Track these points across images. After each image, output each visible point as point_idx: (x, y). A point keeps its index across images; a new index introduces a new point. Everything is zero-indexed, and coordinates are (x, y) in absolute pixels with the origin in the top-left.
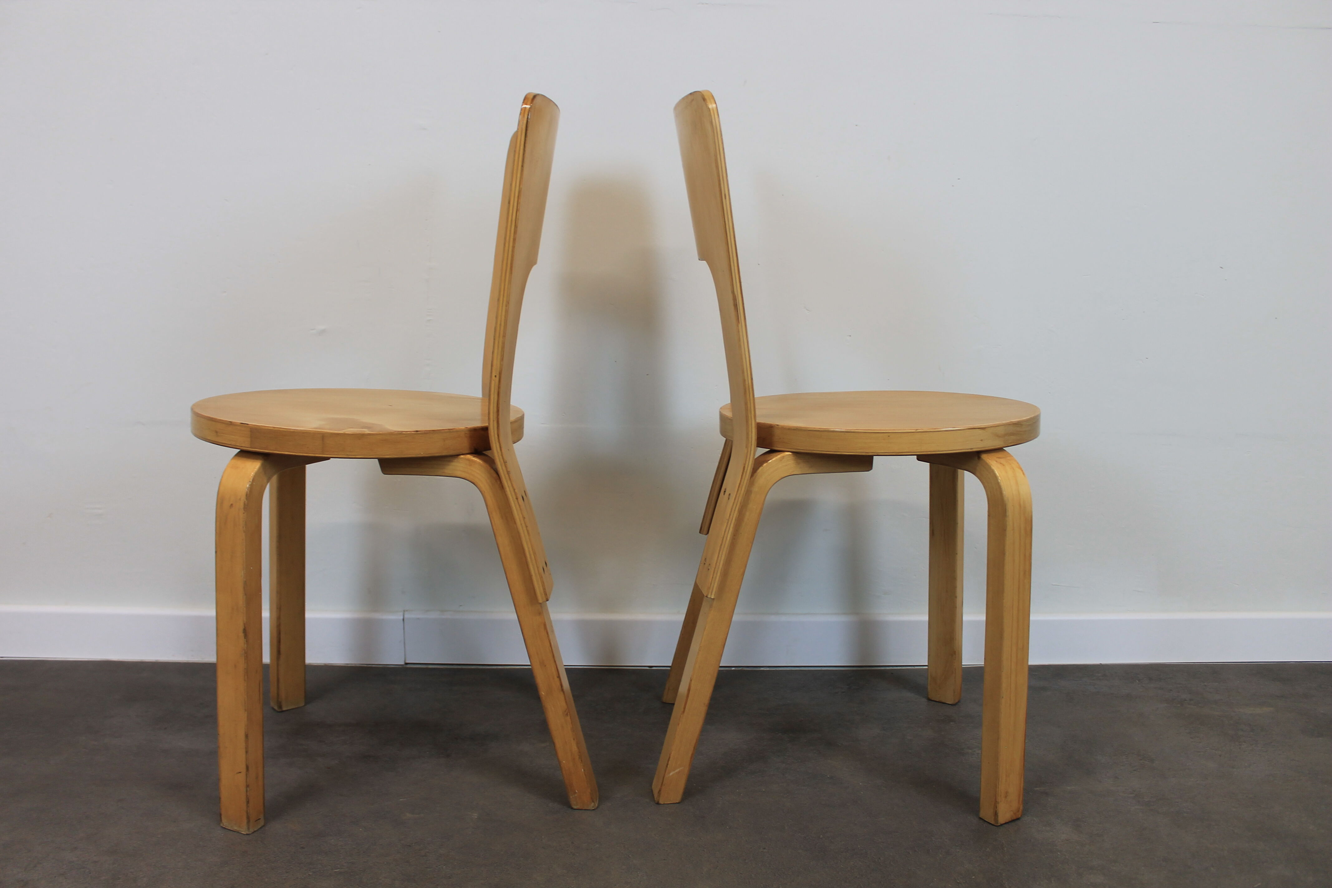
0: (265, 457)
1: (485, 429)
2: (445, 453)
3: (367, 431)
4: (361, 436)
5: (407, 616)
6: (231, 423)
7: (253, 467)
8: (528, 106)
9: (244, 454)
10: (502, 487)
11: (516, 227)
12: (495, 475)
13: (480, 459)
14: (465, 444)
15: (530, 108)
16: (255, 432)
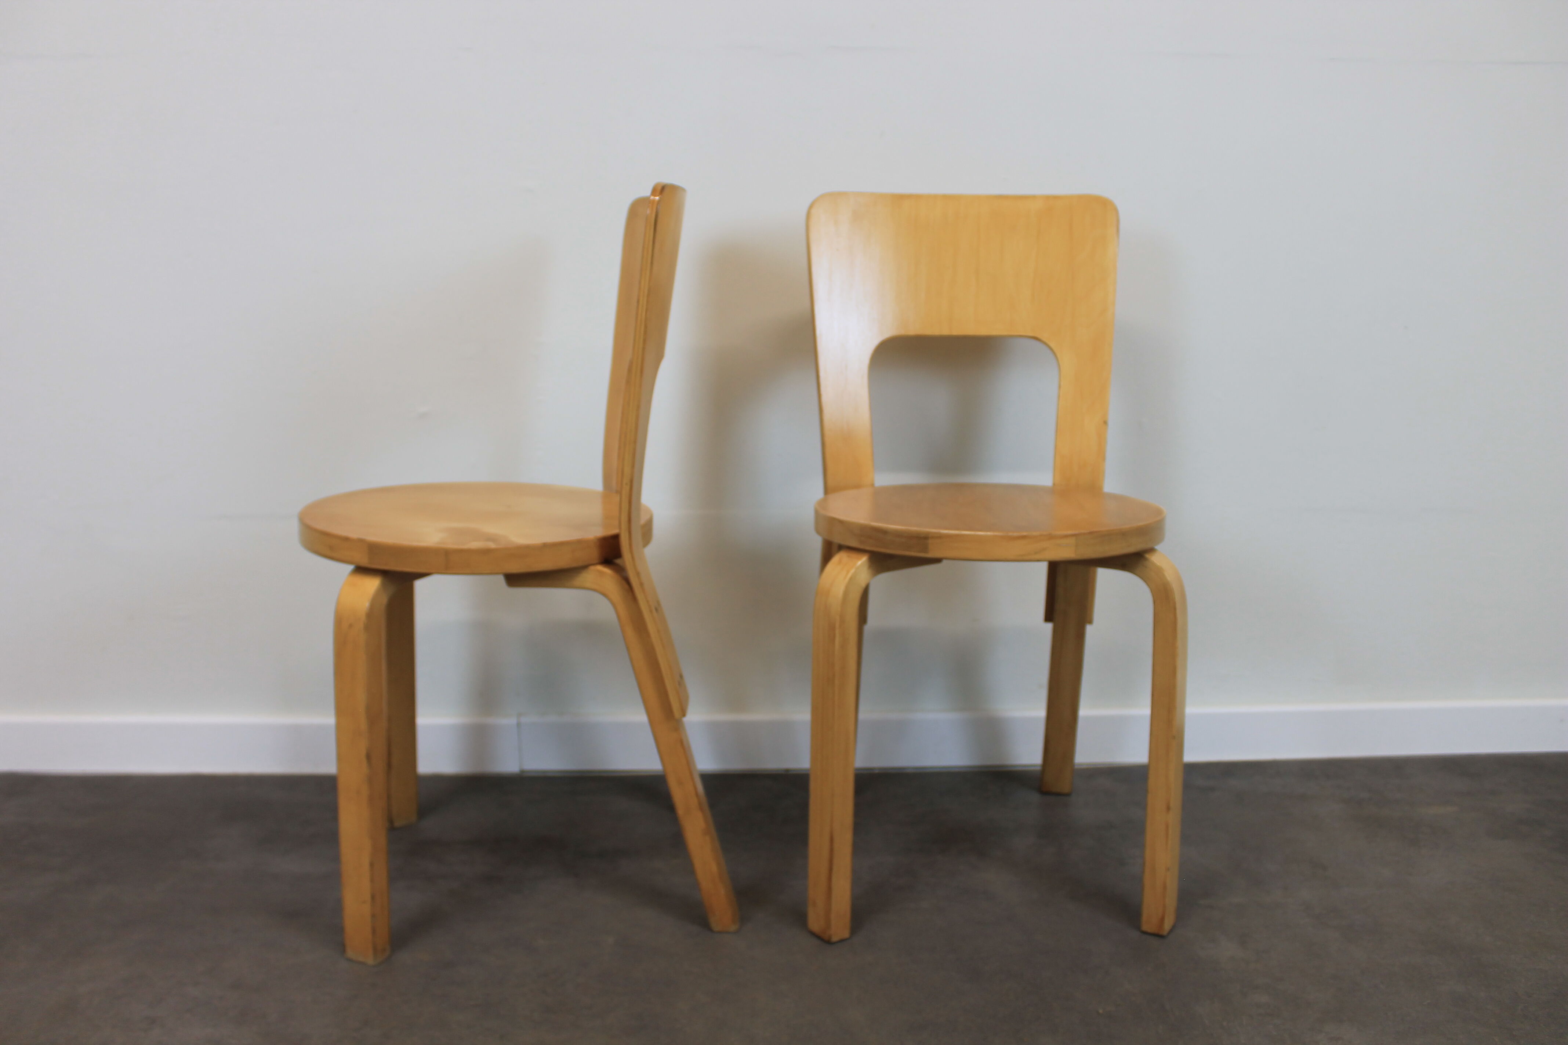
0: (385, 574)
1: (616, 538)
2: (574, 565)
3: (492, 545)
4: (486, 552)
5: (524, 720)
6: (346, 539)
7: (372, 584)
8: (657, 198)
9: (361, 570)
10: (634, 599)
11: (646, 327)
12: (626, 586)
13: (611, 569)
14: (594, 553)
15: (659, 202)
16: (374, 548)
